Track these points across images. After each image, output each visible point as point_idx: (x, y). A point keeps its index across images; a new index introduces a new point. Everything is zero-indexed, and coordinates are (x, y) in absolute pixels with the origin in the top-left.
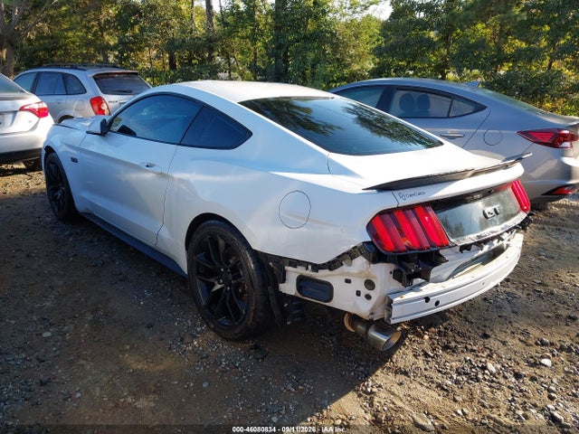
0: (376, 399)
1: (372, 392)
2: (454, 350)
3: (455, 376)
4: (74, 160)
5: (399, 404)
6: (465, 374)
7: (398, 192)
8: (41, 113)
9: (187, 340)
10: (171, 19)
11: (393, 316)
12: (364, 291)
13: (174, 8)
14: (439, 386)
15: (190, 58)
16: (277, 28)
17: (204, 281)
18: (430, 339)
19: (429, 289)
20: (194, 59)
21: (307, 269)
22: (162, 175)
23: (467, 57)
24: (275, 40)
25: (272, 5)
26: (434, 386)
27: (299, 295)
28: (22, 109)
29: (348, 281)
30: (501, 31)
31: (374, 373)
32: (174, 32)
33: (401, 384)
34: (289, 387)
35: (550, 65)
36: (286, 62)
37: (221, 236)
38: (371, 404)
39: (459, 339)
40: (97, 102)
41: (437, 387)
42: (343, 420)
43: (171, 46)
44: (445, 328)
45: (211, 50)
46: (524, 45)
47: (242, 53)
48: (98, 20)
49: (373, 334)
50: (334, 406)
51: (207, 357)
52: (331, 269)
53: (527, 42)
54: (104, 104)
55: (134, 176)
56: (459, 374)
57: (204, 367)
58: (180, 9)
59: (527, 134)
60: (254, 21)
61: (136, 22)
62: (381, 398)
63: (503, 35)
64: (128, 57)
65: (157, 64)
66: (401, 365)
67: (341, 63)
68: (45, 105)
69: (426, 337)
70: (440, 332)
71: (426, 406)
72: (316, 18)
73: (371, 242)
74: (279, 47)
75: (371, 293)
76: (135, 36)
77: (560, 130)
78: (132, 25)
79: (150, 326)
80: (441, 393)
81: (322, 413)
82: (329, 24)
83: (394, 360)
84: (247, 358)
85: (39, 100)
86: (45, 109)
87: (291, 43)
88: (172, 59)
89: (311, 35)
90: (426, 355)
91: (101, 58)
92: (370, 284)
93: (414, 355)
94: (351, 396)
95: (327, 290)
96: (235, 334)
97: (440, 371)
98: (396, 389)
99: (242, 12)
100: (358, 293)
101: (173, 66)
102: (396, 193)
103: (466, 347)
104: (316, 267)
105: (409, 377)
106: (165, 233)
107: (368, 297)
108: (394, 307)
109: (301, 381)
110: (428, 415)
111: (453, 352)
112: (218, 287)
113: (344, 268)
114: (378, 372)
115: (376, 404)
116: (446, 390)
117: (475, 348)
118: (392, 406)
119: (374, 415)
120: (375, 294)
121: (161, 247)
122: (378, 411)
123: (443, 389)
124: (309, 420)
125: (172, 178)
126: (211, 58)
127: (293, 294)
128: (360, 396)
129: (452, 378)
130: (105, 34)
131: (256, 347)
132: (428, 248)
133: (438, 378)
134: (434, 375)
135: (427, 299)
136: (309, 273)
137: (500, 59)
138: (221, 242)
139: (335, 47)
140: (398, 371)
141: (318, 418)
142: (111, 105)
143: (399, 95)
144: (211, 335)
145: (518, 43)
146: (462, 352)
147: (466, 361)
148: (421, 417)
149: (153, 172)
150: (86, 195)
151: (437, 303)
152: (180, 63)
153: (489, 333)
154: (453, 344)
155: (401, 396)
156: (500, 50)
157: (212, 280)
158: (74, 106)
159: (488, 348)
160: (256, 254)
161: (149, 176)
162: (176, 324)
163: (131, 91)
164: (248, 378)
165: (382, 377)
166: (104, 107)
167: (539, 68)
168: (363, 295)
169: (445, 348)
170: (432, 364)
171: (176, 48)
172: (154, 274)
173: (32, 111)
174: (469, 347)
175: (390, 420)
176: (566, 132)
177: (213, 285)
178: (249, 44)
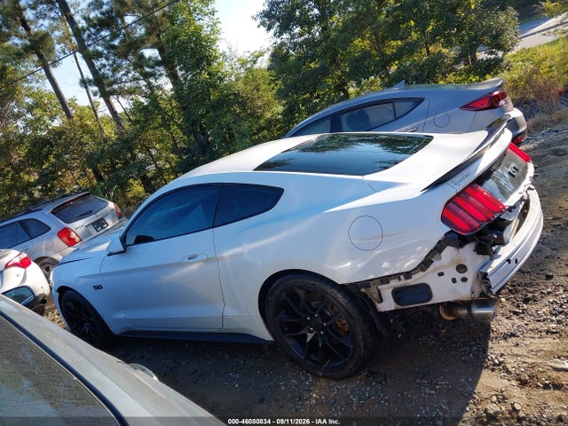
0: (509, 366)
1: (501, 363)
2: (535, 300)
3: (554, 318)
4: (97, 288)
5: (530, 361)
6: (561, 313)
7: (451, 181)
8: (24, 264)
9: (306, 396)
10: (82, 137)
11: (493, 286)
12: (459, 276)
13: (81, 126)
14: (548, 332)
15: (113, 166)
16: (184, 108)
17: (291, 337)
18: (507, 299)
19: (505, 252)
20: (117, 163)
21: (400, 280)
22: (208, 260)
23: (360, 70)
24: (187, 118)
25: (172, 90)
26: (544, 334)
27: (399, 307)
28: (7, 266)
29: (441, 274)
30: (377, 39)
31: (487, 346)
32: (90, 147)
33: (517, 345)
34: (428, 390)
35: (428, 51)
36: (204, 134)
37: (300, 288)
38: (508, 372)
39: (530, 289)
40: (64, 234)
41: (547, 334)
42: (496, 395)
43: (92, 160)
44: (512, 286)
45: (131, 149)
46: (399, 43)
47: (160, 141)
48: (11, 164)
49: (477, 311)
50: (479, 388)
51: (335, 402)
52: (423, 270)
53: (401, 39)
54: (72, 233)
55: (177, 274)
56: (556, 315)
57: (341, 410)
58: (86, 125)
59: (467, 107)
60: (161, 109)
61: (49, 153)
62: (511, 363)
63: (380, 41)
64: (53, 186)
65: (83, 182)
66: (503, 330)
67: (254, 116)
68: (24, 255)
69: (503, 300)
70: (510, 291)
71: (552, 352)
72: (215, 87)
73: (452, 231)
74: (194, 123)
75: (465, 275)
76: (53, 165)
77: (491, 93)
78: (46, 158)
79: (262, 401)
80: (554, 336)
81: (475, 398)
82: (229, 87)
83: (495, 329)
84: (371, 385)
85: (18, 253)
86: (26, 258)
87: (202, 116)
88: (96, 172)
89: (218, 103)
90: (515, 313)
91: (26, 198)
92: (461, 268)
93: (507, 318)
94: (485, 374)
95: (425, 290)
96: (351, 370)
97: (539, 321)
98: (516, 351)
99: (148, 106)
100: (454, 281)
101: (100, 178)
102: (450, 182)
103: (542, 293)
104: (408, 275)
105: (518, 337)
106: (230, 312)
107: (464, 280)
108: (490, 278)
109: (434, 381)
110: (559, 358)
111: (535, 301)
112: (310, 336)
113: (436, 264)
114: (490, 344)
115: (511, 370)
116: (556, 332)
117: (549, 290)
118: (525, 365)
119: (517, 380)
120: (470, 275)
121: (230, 327)
122: (518, 375)
123: (553, 333)
124: (468, 409)
125: (222, 258)
126: (134, 156)
127: (393, 308)
128: (493, 370)
129: (552, 321)
130: (22, 174)
131: (372, 374)
132: (479, 227)
133: (543, 326)
134: (538, 325)
135: (509, 261)
136: (403, 282)
137: (387, 61)
138: (301, 293)
139: (243, 105)
140: (506, 337)
141: (474, 404)
142: (78, 231)
143: (344, 118)
144: (323, 383)
145: (393, 43)
146: (542, 297)
147: (552, 303)
148: (556, 362)
149: (199, 261)
150: (121, 315)
151: (516, 261)
152: (105, 173)
153: (550, 274)
154: (530, 295)
155: (526, 354)
156: (383, 54)
157: (302, 332)
158: (43, 247)
159: (559, 286)
160: (343, 288)
161: (194, 267)
162: (283, 388)
163: (91, 212)
164: (386, 401)
165: (496, 349)
166: (73, 235)
167: (421, 56)
168: (458, 280)
169: (526, 301)
170: (527, 318)
171: (98, 161)
172: (227, 357)
173: (15, 265)
174: (544, 291)
175: (533, 377)
176: (496, 93)
177: (306, 336)
178: (165, 132)
